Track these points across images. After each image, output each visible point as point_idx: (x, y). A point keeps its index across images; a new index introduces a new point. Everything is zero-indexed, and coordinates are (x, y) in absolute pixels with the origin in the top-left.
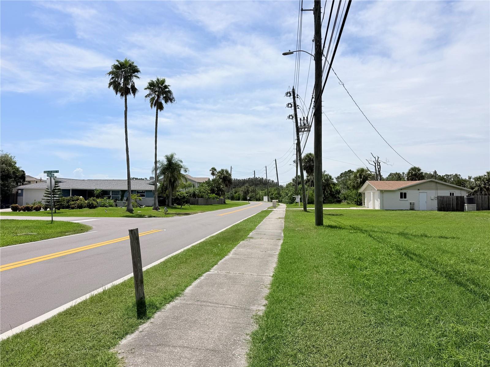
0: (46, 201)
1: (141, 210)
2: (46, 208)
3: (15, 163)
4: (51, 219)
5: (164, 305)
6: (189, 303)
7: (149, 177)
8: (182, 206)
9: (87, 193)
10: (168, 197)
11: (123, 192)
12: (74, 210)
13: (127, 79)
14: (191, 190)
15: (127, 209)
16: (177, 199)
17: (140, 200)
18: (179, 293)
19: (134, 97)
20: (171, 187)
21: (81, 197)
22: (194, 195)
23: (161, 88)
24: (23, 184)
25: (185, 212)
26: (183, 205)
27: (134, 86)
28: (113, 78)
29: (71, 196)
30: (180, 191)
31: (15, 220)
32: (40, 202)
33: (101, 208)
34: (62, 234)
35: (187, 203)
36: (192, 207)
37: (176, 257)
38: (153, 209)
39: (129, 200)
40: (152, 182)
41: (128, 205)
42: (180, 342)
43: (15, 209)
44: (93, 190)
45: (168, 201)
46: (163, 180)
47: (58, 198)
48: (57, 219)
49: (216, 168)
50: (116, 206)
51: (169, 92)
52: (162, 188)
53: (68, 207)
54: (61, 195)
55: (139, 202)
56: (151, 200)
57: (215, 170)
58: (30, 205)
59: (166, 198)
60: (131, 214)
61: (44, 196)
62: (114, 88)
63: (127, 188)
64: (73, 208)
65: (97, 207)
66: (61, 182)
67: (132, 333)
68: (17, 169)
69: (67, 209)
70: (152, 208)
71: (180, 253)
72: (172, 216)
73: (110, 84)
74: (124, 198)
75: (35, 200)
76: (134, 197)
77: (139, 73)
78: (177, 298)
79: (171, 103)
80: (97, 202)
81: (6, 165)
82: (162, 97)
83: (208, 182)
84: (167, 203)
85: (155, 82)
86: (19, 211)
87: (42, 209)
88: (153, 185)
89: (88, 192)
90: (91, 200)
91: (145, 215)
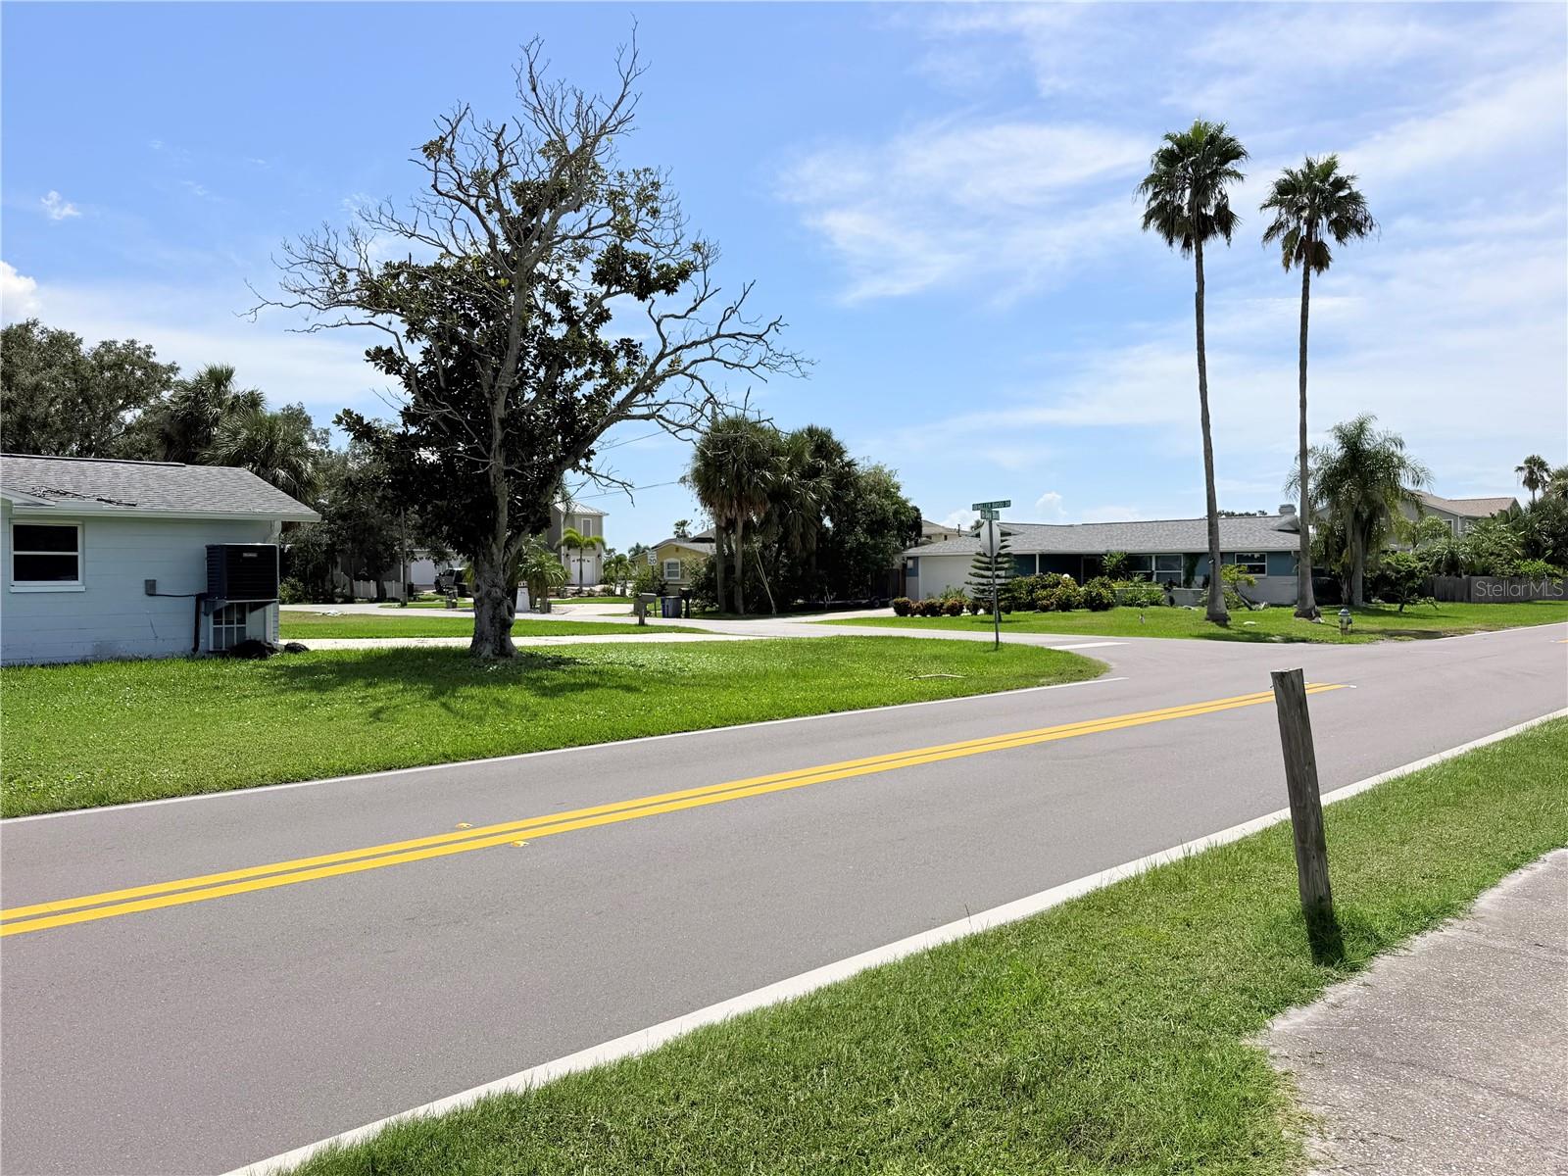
0: (976, 587)
1: (1254, 616)
2: (974, 609)
3: (898, 488)
4: (994, 639)
5: (1405, 935)
6: (1500, 944)
7: (1279, 507)
8: (1406, 606)
9: (1084, 566)
10: (1348, 572)
11: (1193, 558)
12: (1049, 614)
13: (1203, 188)
14: (1440, 545)
15: (1208, 613)
16: (1383, 579)
17: (1250, 583)
18: (1453, 906)
19: (1228, 244)
20: (1358, 538)
21: (1067, 576)
22: (1453, 565)
23: (1322, 192)
24: (917, 545)
25: (1420, 629)
26: (1408, 602)
27: (1226, 206)
28: (1155, 195)
29: (1037, 573)
30: (1394, 552)
31: (908, 638)
32: (960, 592)
33: (1124, 608)
34: (1029, 680)
35: (1422, 595)
36: (1443, 610)
37: (1414, 782)
38: (1297, 615)
39: (1214, 585)
40: (1290, 523)
41: (1211, 602)
42: (1491, 1074)
43: (903, 610)
44: (1101, 555)
45: (1350, 586)
46: (1327, 515)
47: (1003, 581)
48: (1007, 637)
49: (1544, 458)
50: (1172, 602)
51: (1354, 198)
52: (1326, 543)
53: (1031, 606)
54: (1011, 573)
55: (1248, 591)
56: (1286, 585)
57: (1542, 465)
58: (938, 600)
59: (1341, 577)
60: (1223, 631)
61: (970, 574)
62: (1161, 227)
63: (1207, 546)
64: (1045, 609)
65: (1112, 606)
66: (1010, 534)
67: (1305, 1003)
68: (904, 503)
69: (1027, 612)
70: (1293, 610)
71: (1429, 768)
72: (1371, 641)
73: (1148, 217)
74: (1196, 578)
75: (948, 587)
76: (1229, 573)
77: (1243, 158)
78: (1447, 920)
79: (1358, 238)
80: (1113, 592)
81: (878, 494)
82: (1324, 222)
83: (1512, 515)
84: (1344, 596)
85: (1300, 176)
86: (912, 616)
87: (965, 610)
88: (1296, 531)
89: (1085, 560)
90: (1095, 586)
91: (1272, 632)
